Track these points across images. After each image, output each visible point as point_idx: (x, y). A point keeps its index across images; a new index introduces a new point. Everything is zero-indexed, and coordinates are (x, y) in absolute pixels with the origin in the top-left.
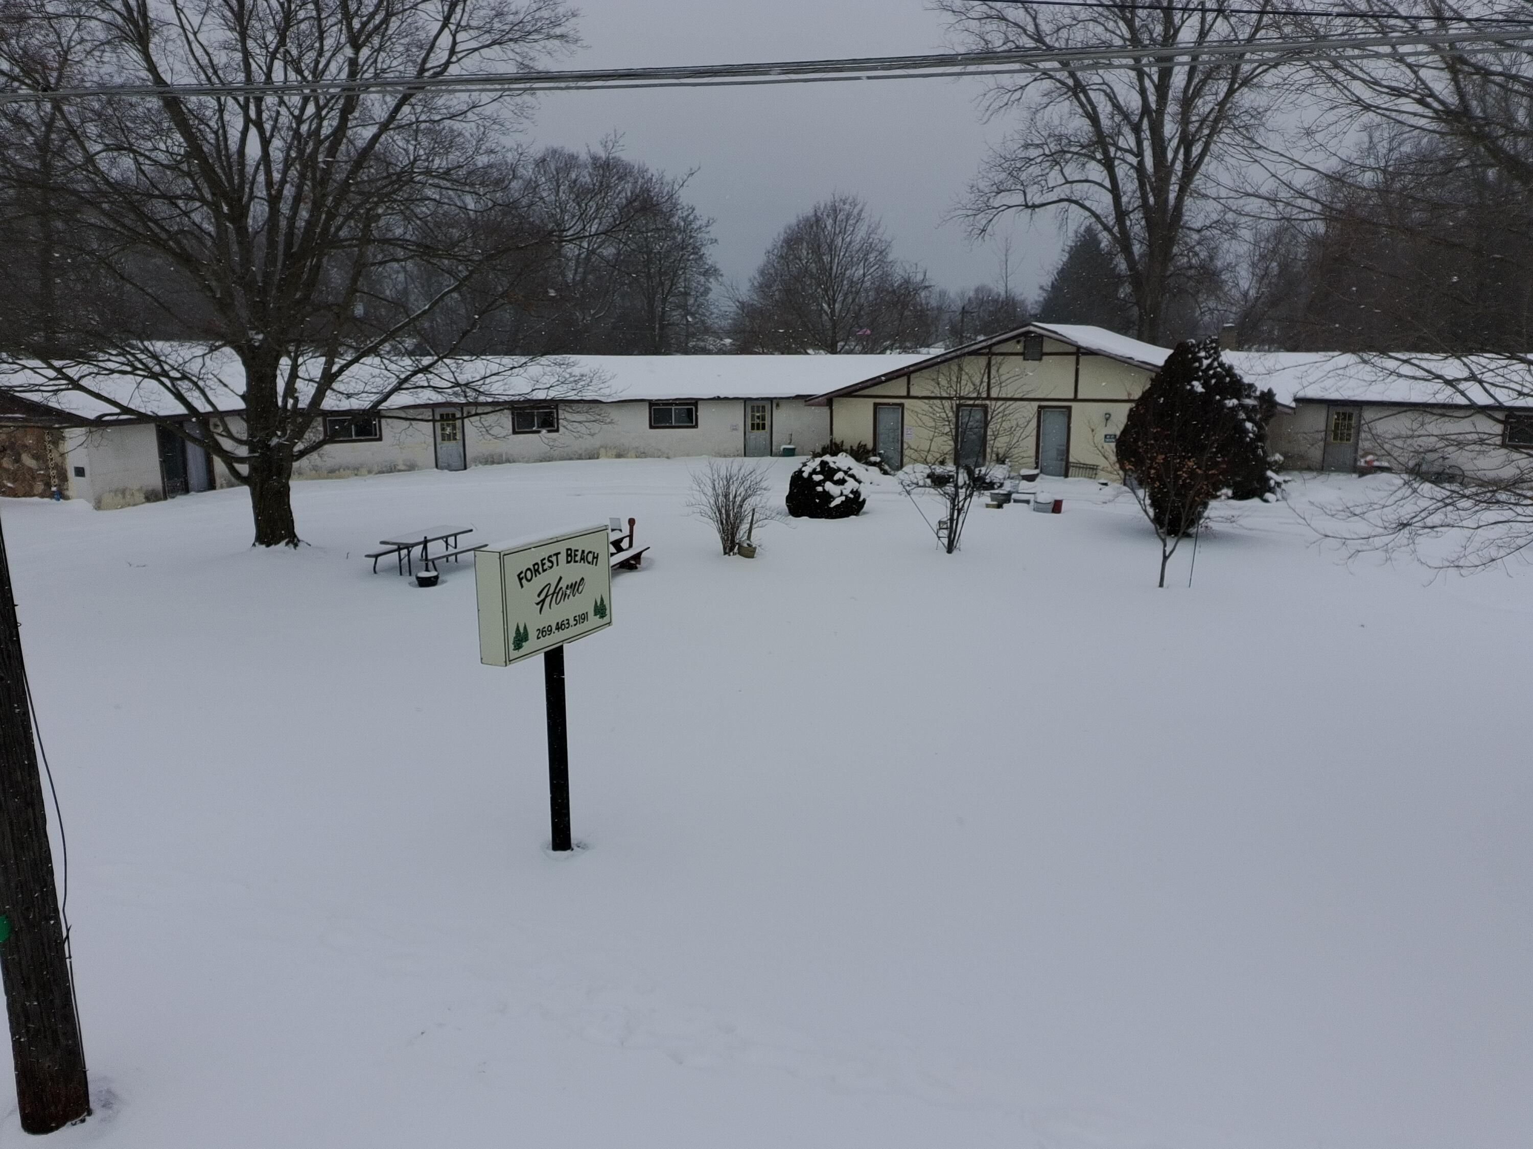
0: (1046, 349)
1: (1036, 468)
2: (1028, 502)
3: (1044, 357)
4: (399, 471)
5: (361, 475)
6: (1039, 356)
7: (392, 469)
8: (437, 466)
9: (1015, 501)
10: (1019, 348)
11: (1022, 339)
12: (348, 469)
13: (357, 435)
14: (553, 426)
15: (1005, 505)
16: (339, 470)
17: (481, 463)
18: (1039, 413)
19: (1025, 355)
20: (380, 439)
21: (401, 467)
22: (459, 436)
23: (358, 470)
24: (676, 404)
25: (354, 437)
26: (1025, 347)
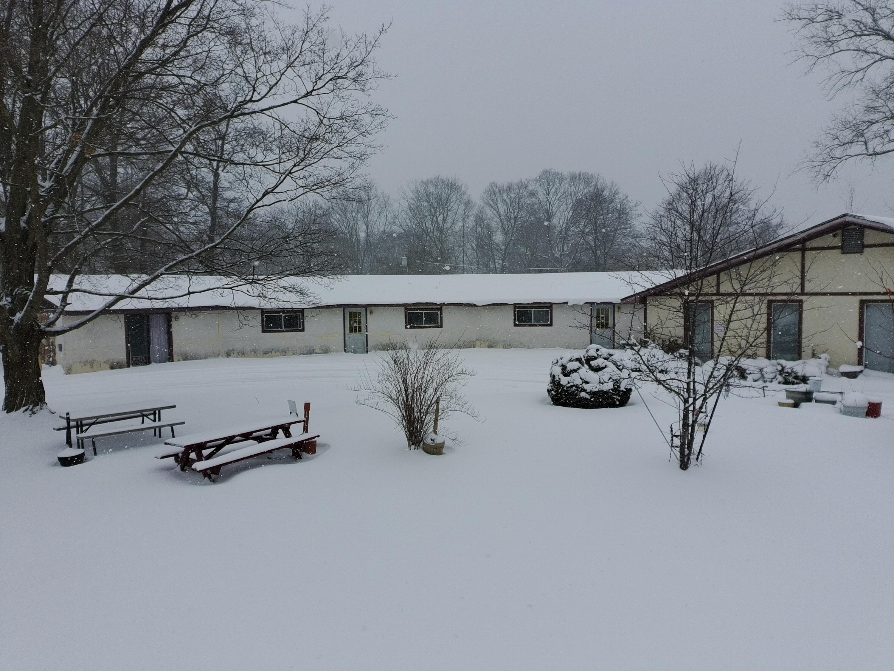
0: (867, 241)
1: (860, 363)
2: (834, 403)
3: (866, 250)
4: (316, 353)
5: (287, 356)
6: (860, 249)
7: (311, 352)
8: (345, 350)
9: (817, 401)
10: (837, 242)
11: (839, 232)
12: (279, 351)
13: (285, 328)
14: (438, 323)
15: (804, 405)
16: (271, 352)
17: (380, 350)
18: (861, 308)
19: (844, 249)
20: (303, 330)
21: (317, 351)
22: (363, 329)
23: (285, 352)
24: (535, 307)
25: (283, 329)
26: (843, 241)
